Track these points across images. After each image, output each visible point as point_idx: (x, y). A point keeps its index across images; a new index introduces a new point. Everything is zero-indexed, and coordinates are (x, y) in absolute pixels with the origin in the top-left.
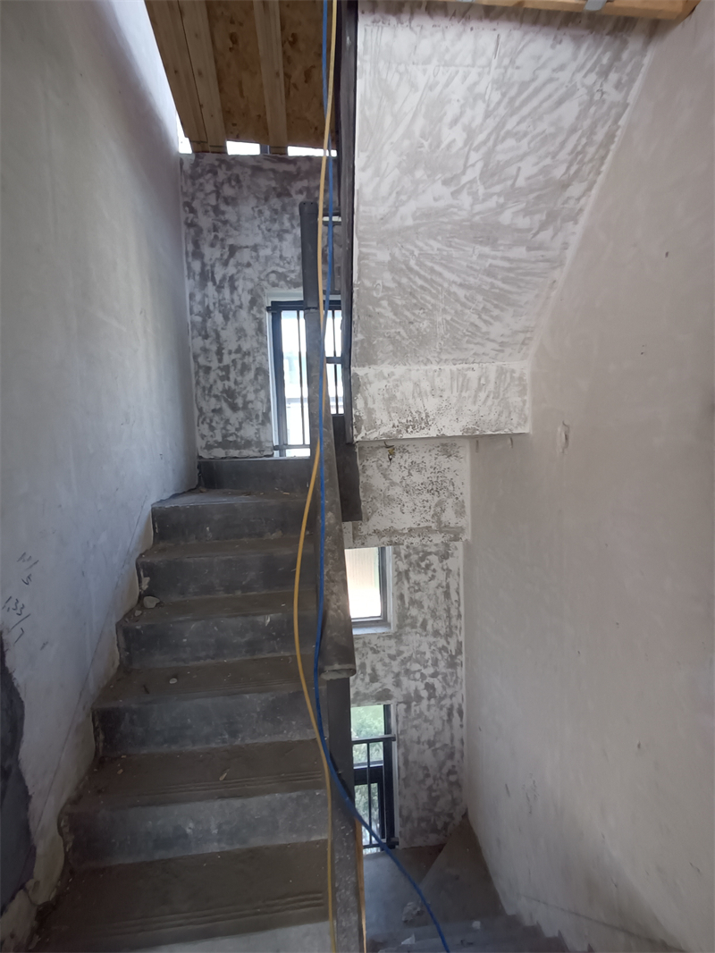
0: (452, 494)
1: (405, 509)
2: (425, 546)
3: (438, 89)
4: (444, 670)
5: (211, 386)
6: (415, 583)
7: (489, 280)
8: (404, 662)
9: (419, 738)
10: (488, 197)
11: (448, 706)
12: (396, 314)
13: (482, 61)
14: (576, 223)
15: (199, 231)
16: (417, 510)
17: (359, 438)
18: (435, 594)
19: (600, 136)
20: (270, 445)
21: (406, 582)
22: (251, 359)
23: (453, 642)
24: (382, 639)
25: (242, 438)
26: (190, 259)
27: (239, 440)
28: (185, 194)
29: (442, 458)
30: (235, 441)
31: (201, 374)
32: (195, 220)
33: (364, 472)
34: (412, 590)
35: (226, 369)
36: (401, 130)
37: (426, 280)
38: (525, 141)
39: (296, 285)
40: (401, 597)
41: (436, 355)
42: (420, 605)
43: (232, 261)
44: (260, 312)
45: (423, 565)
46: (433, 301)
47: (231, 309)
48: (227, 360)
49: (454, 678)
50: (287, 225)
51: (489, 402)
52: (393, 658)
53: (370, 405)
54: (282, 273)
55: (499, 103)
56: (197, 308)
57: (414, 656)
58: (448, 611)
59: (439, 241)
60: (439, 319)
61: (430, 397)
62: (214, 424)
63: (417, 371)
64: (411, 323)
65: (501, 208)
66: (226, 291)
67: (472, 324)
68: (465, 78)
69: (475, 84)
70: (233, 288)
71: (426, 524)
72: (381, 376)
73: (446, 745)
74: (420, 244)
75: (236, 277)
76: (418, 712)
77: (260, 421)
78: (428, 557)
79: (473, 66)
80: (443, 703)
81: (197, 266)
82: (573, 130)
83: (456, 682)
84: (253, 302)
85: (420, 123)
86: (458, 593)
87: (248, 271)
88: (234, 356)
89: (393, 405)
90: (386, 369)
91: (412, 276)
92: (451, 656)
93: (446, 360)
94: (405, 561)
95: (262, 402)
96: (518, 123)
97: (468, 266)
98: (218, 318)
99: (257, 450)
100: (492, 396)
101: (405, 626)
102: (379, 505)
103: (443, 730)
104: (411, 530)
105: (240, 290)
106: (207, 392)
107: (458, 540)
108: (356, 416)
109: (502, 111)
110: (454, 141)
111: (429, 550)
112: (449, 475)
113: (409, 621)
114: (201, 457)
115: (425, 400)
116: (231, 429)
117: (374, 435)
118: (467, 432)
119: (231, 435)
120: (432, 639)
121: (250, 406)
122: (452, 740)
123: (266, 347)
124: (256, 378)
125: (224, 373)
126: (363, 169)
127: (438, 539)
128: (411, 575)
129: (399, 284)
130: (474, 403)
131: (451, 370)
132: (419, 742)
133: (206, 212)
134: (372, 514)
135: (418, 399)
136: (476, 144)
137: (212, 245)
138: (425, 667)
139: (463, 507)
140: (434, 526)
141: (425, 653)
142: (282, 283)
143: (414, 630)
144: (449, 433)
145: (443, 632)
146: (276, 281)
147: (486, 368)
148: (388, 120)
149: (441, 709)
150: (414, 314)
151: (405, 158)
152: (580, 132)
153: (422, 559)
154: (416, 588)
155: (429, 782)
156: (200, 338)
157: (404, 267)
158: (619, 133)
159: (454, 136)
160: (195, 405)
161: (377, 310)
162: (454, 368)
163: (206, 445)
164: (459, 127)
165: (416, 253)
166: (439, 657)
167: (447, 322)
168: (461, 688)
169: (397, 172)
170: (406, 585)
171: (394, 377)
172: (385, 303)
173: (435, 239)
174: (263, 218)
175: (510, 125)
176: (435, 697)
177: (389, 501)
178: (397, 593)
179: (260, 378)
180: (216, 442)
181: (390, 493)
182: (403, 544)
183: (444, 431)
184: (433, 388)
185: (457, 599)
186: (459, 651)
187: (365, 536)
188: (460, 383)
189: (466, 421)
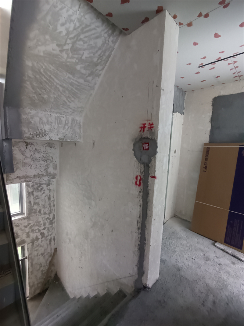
0: (52, 162)
1: (32, 167)
2: (41, 181)
4: (48, 226)
6: (36, 196)
7: (71, 87)
8: (31, 227)
9: (38, 254)
10: (72, 58)
11: (50, 238)
12: (33, 89)
13: (74, 9)
14: (99, 78)
16: (37, 168)
18: (45, 199)
19: (107, 54)
23: (51, 215)
24: (21, 220)
29: (48, 148)
34: (35, 199)
37: (47, 79)
38: (86, 45)
40: (30, 202)
41: (49, 109)
42: (38, 204)
45: (40, 189)
46: (49, 88)
49: (52, 228)
51: (69, 130)
52: (26, 227)
55: (79, 27)
57: (36, 224)
58: (50, 204)
59: (53, 66)
60: (52, 96)
61: (47, 125)
63: (41, 114)
64: (40, 94)
65: (77, 64)
67: (64, 101)
68: (68, 11)
69: (71, 16)
71: (41, 173)
72: (24, 113)
73: (48, 253)
74: (46, 65)
76: (37, 244)
78: (42, 186)
79: (71, 9)
80: (47, 238)
82: (100, 49)
86: (54, 198)
89: (30, 126)
91: (41, 76)
93: (53, 112)
94: (31, 188)
96: (84, 38)
97: (63, 80)
101: (32, 213)
102: (19, 166)
103: (48, 248)
104: (35, 176)
107: (54, 178)
109: (79, 30)
110: (62, 32)
111: (42, 183)
112: (51, 155)
113: (34, 211)
115: (44, 126)
118: (61, 140)
120: (43, 216)
122: (51, 250)
127: (46, 178)
128: (34, 193)
129: (35, 77)
130: (64, 129)
131: (55, 116)
132: (37, 255)
134: (16, 170)
135: (41, 125)
136: (70, 37)
138: (40, 227)
139: (57, 166)
140: (45, 174)
141: (40, 222)
143: (36, 214)
144: (54, 139)
145: (47, 212)
147: (68, 117)
149: (47, 240)
150: (41, 91)
153: (39, 186)
154: (37, 198)
157: (38, 71)
161: (25, 85)
164: (64, 28)
165: (44, 67)
166: (46, 222)
167: (55, 98)
168: (55, 231)
170: (32, 197)
171: (30, 114)
172: (28, 83)
173: (52, 65)
175: (81, 37)
176: (44, 237)
177: (25, 164)
178: (28, 201)
181: (25, 161)
182: (31, 181)
183: (52, 138)
184: (48, 121)
185: (53, 199)
186: (54, 218)
187: (13, 179)
188: (58, 121)
189: (60, 135)
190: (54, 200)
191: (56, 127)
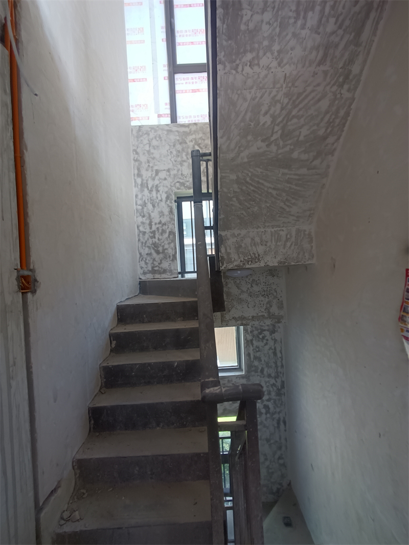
0: (275, 297)
1: (250, 305)
2: (262, 326)
3: (257, 100)
4: (274, 397)
5: (146, 242)
6: (257, 347)
7: (288, 185)
10: (285, 146)
11: (277, 418)
12: (240, 204)
13: (278, 86)
14: (333, 155)
15: (141, 163)
16: (256, 306)
17: (223, 268)
18: (268, 353)
19: (342, 113)
20: (176, 271)
21: (251, 346)
22: (167, 227)
23: (279, 381)
24: (238, 378)
25: (162, 268)
26: (136, 178)
27: (160, 269)
28: (133, 145)
29: (269, 278)
30: (158, 270)
31: (141, 235)
32: (139, 158)
33: (227, 286)
34: (255, 351)
35: (154, 232)
36: (240, 119)
37: (255, 187)
38: (302, 120)
39: (189, 188)
40: (249, 355)
41: (263, 224)
42: (259, 359)
43: (157, 178)
44: (171, 203)
45: (261, 337)
46: (259, 197)
47: (156, 202)
48: (154, 228)
49: (280, 402)
50: (185, 158)
51: (292, 248)
53: (228, 250)
54: (183, 182)
55: (288, 104)
56: (139, 202)
58: (276, 363)
59: (261, 168)
60: (263, 206)
61: (260, 246)
62: (147, 261)
63: (253, 232)
64: (249, 208)
65: (292, 151)
66: (154, 193)
67: (281, 207)
68: (270, 93)
69: (275, 96)
70: (158, 191)
71: (261, 314)
72: (233, 235)
73: (276, 442)
74: (252, 170)
75: (159, 185)
76: (260, 421)
77: (171, 259)
78: (264, 332)
79: (274, 88)
80: (274, 416)
81: (139, 181)
82: (327, 112)
83: (281, 404)
84: (167, 198)
85: (249, 115)
86: (281, 353)
87: (165, 182)
88: (157, 226)
89: (240, 250)
90: (236, 232)
91: (248, 186)
92: (278, 389)
93: (268, 226)
94: (250, 334)
95: (172, 249)
96: (298, 112)
97: (276, 179)
98: (150, 206)
99: (169, 274)
100: (294, 244)
101: (252, 371)
102: (235, 303)
103: (275, 432)
104: (253, 317)
105: (161, 192)
106: (144, 245)
107: (280, 323)
108: (221, 256)
109: (289, 107)
110: (266, 122)
111: (264, 328)
112: (274, 287)
113: (253, 369)
114: (140, 279)
115: (257, 247)
116: (157, 264)
117: (230, 266)
118: (281, 264)
119: (156, 266)
120: (267, 379)
121: (166, 251)
122: (280, 438)
123: (174, 221)
124: (169, 236)
125: (152, 235)
126: (222, 137)
128: (254, 342)
129: (242, 189)
130: (284, 248)
131: (271, 231)
132: (261, 440)
133: (144, 153)
134: (232, 308)
135: (254, 247)
136: (277, 122)
137: (147, 170)
138: (263, 396)
139: (282, 304)
140: (266, 315)
141: (263, 387)
142: (182, 187)
143: (257, 374)
144: (271, 264)
145: (273, 375)
146: (179, 187)
147: (290, 229)
148: (233, 115)
149: (273, 420)
150: (250, 204)
151: (242, 131)
152: (331, 113)
153: (260, 333)
154: (257, 350)
155: (267, 463)
156: (141, 217)
157: (244, 182)
158: (351, 112)
159: (266, 120)
160: (138, 251)
161: (231, 203)
162: (273, 230)
163: (144, 272)
164: (268, 116)
165: (250, 174)
166: (271, 389)
167: (268, 207)
168: (284, 408)
169: (238, 137)
170: (251, 348)
171: (240, 236)
172: (234, 199)
173: (259, 167)
174: (172, 155)
175: (293, 113)
176: (270, 413)
177: (240, 301)
178: (247, 353)
179: (171, 236)
180: (148, 270)
181: (242, 296)
182: (249, 325)
183: (268, 263)
184: (262, 241)
185: (280, 356)
186: (283, 386)
187: (228, 321)
188: (276, 238)
189: (280, 258)
190: (282, 356)
191: (273, 247)
